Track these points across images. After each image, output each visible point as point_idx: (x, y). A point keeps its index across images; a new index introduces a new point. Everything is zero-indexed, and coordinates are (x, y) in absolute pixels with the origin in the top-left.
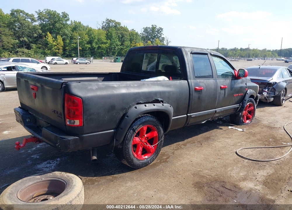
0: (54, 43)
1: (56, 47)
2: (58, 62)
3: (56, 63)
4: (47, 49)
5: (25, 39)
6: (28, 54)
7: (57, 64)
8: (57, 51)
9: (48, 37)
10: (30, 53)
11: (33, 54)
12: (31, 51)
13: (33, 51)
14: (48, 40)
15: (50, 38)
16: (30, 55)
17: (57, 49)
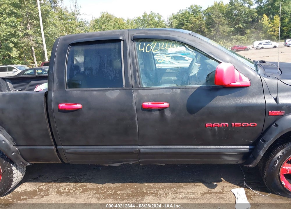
0: (270, 25)
1: (272, 29)
2: (265, 46)
3: (262, 48)
4: (261, 33)
5: (240, 25)
6: (241, 41)
7: (264, 49)
8: (272, 33)
9: (264, 19)
10: (243, 39)
11: (246, 39)
12: (245, 37)
13: (246, 37)
14: (263, 23)
15: (265, 20)
16: (243, 41)
17: (272, 31)
